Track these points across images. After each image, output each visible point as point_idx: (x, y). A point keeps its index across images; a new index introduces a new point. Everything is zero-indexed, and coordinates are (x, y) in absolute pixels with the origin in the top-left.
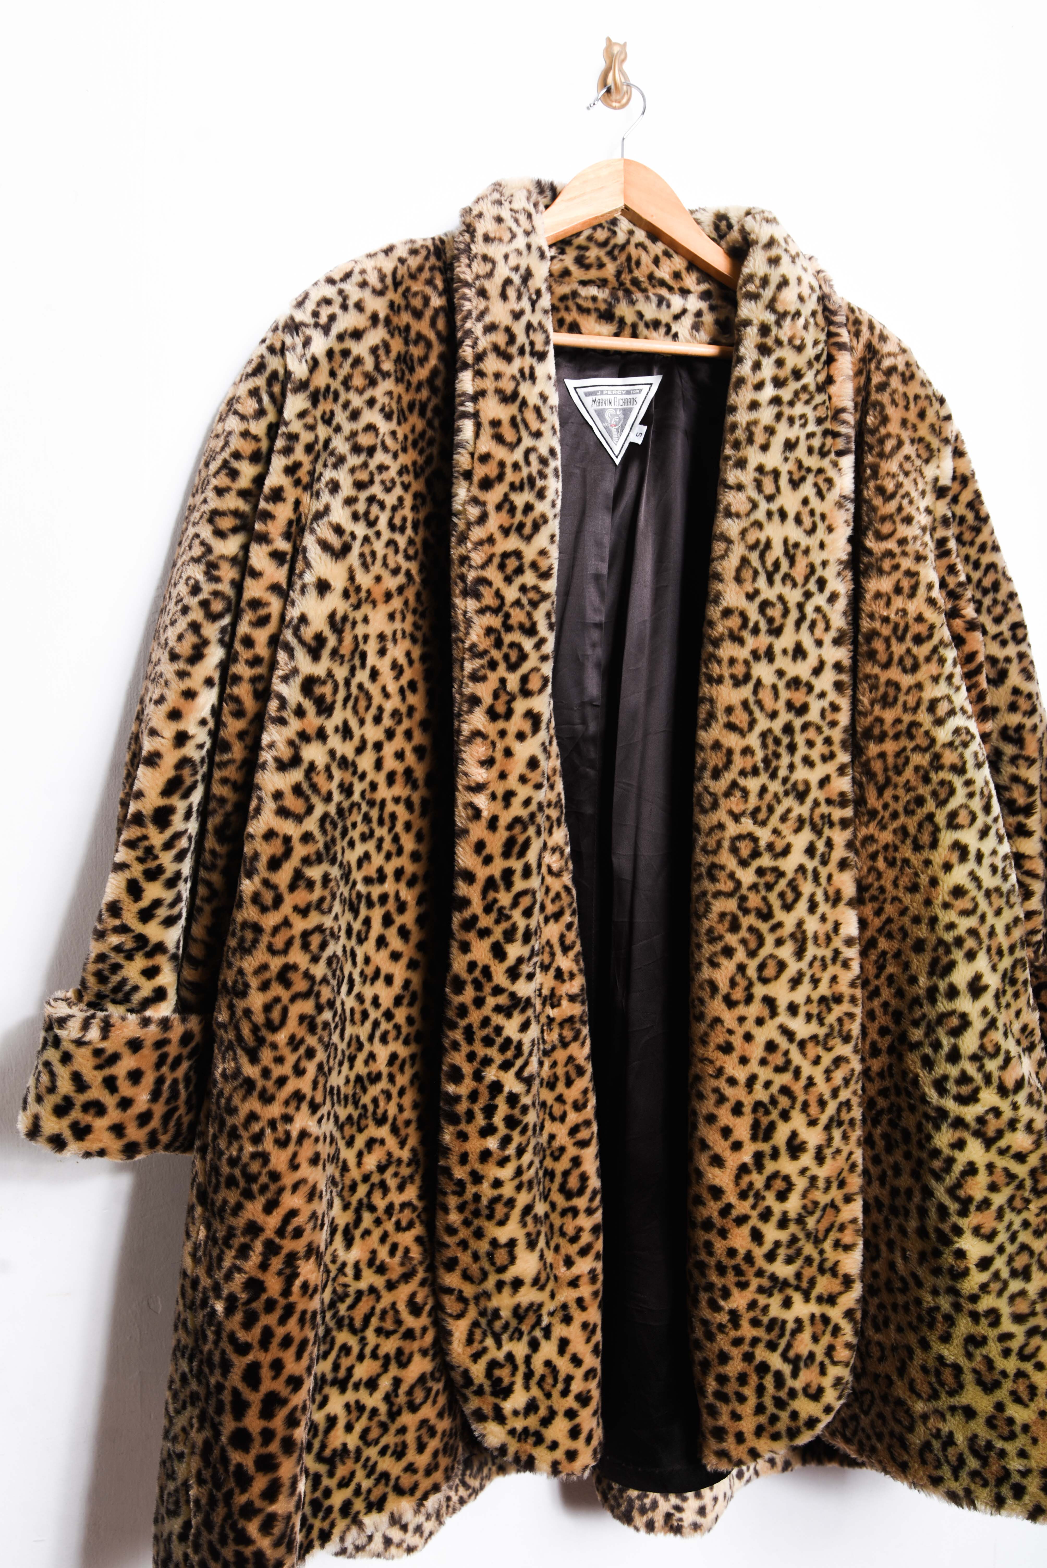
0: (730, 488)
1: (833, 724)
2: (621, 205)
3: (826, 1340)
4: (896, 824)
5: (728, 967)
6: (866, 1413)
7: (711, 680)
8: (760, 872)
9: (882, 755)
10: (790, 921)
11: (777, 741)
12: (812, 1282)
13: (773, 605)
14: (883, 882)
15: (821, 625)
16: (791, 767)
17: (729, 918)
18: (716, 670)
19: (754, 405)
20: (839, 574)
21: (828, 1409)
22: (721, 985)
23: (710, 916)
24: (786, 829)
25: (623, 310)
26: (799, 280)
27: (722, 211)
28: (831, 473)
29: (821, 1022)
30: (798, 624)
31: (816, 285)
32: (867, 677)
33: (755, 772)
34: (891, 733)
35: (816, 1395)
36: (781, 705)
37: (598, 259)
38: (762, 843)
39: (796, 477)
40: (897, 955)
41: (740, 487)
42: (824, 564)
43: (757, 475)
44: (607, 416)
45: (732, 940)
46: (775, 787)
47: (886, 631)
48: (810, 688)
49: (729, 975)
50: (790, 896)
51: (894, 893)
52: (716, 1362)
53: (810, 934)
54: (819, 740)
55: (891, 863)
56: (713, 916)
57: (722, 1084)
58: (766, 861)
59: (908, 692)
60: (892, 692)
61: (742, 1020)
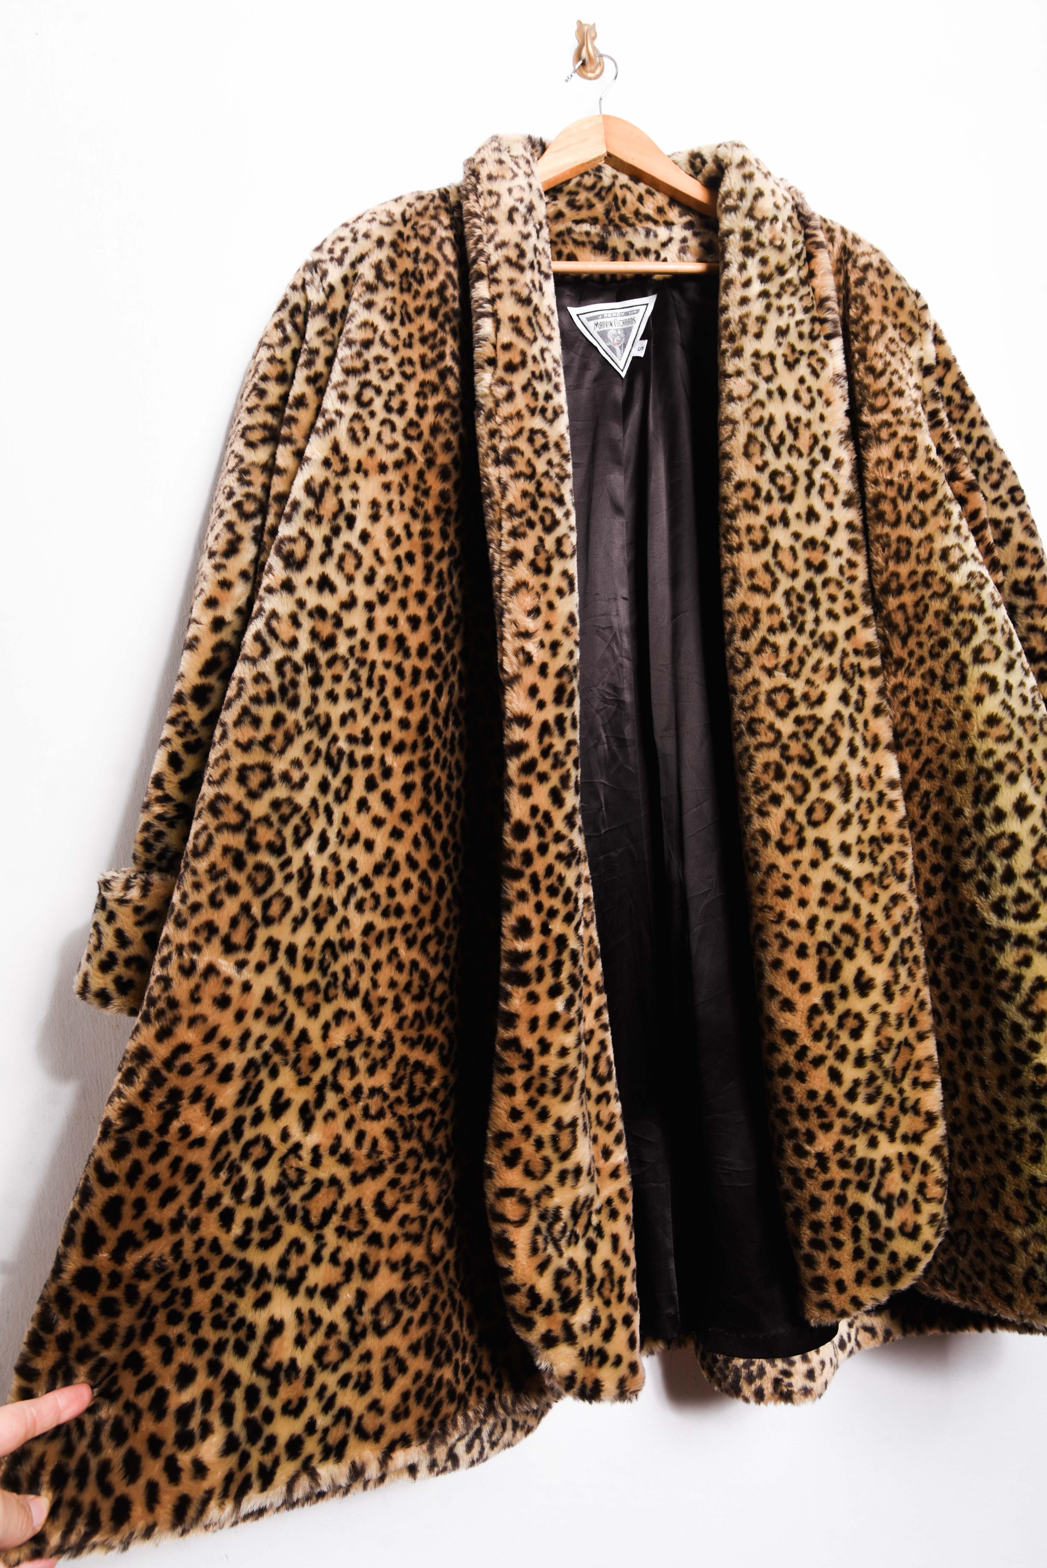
0: (730, 376)
1: (852, 579)
2: (603, 151)
3: (916, 1178)
4: (923, 669)
5: (778, 815)
6: (964, 1254)
7: (731, 550)
8: (798, 721)
9: (902, 607)
10: (832, 765)
11: (801, 598)
12: (896, 1122)
13: (783, 474)
14: (917, 725)
15: (829, 490)
16: (817, 621)
17: (773, 767)
18: (735, 540)
19: (744, 301)
20: (841, 443)
21: (927, 1247)
22: (772, 833)
23: (755, 768)
24: (819, 679)
25: (615, 241)
26: (773, 193)
27: (696, 150)
28: (822, 354)
29: (874, 861)
30: (808, 490)
31: (789, 197)
32: (879, 537)
33: (783, 628)
34: (908, 585)
35: (913, 1233)
36: (800, 565)
37: (588, 200)
38: (798, 694)
39: (791, 359)
40: (940, 792)
41: (739, 373)
42: (826, 434)
43: (754, 360)
44: (609, 336)
45: (778, 788)
46: (803, 641)
47: (891, 493)
48: (826, 548)
49: (780, 822)
50: (830, 742)
51: (930, 734)
52: (808, 1209)
53: (853, 777)
54: (841, 595)
55: (923, 706)
56: (758, 767)
57: (784, 929)
58: (802, 710)
59: (919, 545)
60: (904, 547)
61: (796, 864)
